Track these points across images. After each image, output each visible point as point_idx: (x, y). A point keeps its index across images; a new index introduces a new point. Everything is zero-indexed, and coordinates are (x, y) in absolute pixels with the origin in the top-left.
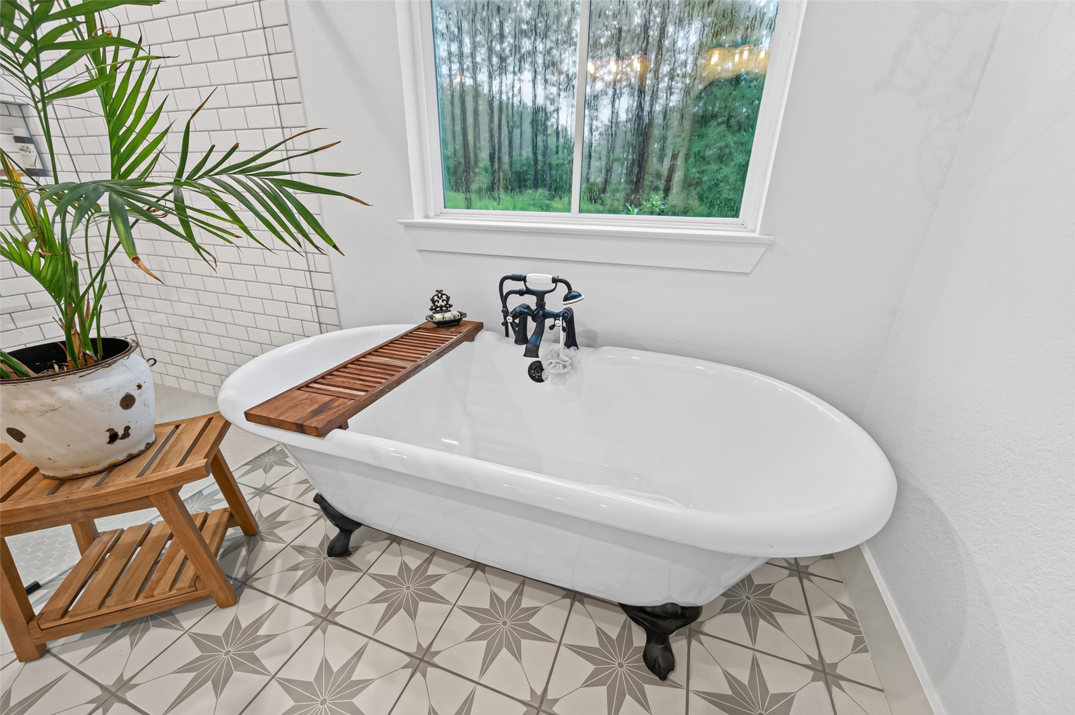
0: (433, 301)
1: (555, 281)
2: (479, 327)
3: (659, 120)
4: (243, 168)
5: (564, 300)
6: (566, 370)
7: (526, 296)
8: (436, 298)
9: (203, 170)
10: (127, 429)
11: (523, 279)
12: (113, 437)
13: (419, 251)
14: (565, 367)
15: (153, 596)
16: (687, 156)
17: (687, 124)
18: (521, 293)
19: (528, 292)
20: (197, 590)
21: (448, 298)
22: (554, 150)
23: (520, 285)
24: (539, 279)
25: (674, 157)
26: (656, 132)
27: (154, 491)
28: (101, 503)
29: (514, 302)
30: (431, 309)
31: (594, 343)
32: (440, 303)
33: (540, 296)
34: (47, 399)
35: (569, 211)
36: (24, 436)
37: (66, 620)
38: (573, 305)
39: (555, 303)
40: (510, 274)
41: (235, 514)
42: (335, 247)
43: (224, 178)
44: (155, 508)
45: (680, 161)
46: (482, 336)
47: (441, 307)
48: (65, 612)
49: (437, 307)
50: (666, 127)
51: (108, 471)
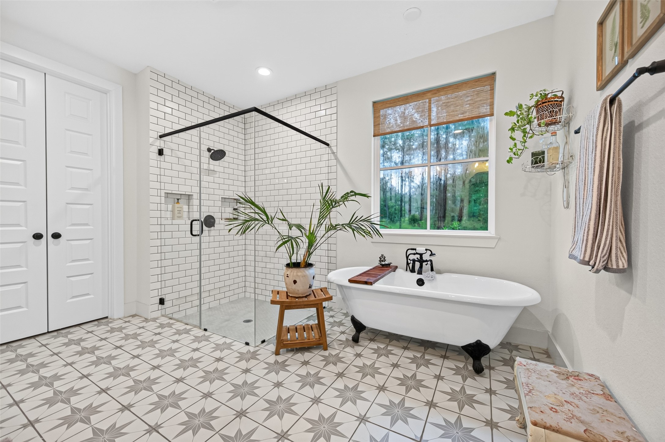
0: (380, 258)
1: (426, 250)
2: (396, 267)
3: (450, 182)
4: (364, 220)
5: (430, 256)
6: (432, 279)
7: (416, 255)
8: (381, 257)
9: (356, 220)
10: (312, 285)
11: (415, 249)
12: (310, 286)
13: (372, 242)
14: (432, 277)
16: (470, 202)
17: (467, 186)
18: (414, 254)
19: (417, 253)
20: (320, 341)
21: (385, 257)
22: (389, 199)
23: (414, 252)
24: (421, 250)
25: (462, 201)
26: (449, 188)
27: (320, 302)
28: (309, 303)
29: (411, 257)
30: (379, 261)
31: (439, 272)
32: (382, 258)
33: (421, 255)
35: (426, 229)
36: (296, 282)
37: (289, 342)
38: (432, 258)
39: (426, 257)
40: (410, 248)
45: (466, 204)
46: (397, 270)
47: (382, 260)
48: (288, 339)
49: (381, 260)
50: (454, 186)
51: (306, 297)
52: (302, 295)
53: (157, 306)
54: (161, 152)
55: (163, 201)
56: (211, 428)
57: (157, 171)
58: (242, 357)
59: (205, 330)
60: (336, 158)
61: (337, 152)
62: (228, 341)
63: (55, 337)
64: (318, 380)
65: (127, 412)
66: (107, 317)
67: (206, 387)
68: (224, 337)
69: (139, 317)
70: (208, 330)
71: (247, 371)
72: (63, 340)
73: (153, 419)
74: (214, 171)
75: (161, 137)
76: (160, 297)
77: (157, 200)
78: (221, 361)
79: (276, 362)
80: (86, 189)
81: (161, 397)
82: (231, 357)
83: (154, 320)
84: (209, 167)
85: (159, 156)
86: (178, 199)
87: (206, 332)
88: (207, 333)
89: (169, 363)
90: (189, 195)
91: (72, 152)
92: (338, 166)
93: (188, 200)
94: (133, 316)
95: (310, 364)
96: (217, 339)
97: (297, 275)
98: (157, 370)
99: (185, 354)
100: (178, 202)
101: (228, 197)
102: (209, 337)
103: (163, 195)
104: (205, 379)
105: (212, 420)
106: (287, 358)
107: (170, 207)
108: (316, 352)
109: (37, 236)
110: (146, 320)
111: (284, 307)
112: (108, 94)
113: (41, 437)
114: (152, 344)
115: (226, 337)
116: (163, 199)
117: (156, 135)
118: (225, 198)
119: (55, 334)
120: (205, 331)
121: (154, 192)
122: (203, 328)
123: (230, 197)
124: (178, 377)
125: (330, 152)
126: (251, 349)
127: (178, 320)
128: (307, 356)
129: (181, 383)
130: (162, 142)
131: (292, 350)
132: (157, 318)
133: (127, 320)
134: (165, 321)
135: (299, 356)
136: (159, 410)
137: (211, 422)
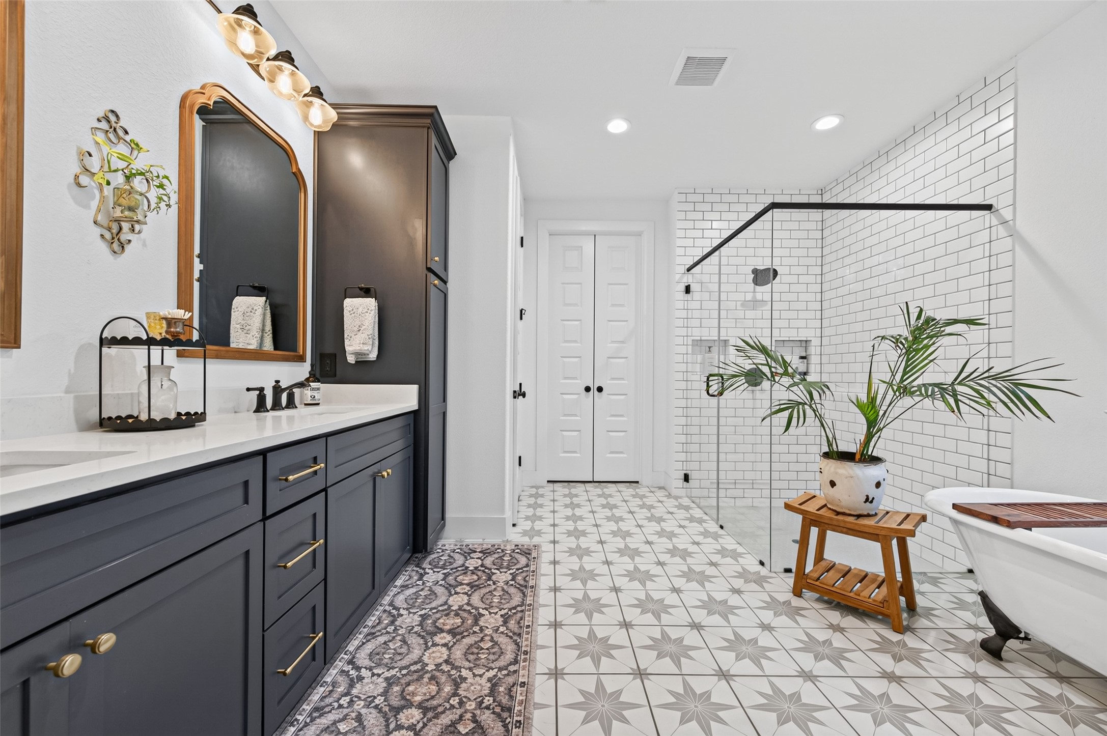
4: (995, 377)
9: (972, 377)
10: (873, 498)
12: (867, 500)
15: (859, 595)
20: (883, 608)
27: (883, 533)
28: (857, 528)
34: (851, 472)
36: (835, 485)
37: (817, 583)
41: (904, 587)
42: (1049, 417)
43: (982, 382)
44: (880, 544)
48: (818, 579)
51: (859, 516)
52: (849, 510)
53: (681, 483)
54: (688, 290)
55: (690, 351)
56: (658, 618)
57: (683, 314)
58: (744, 574)
59: (722, 527)
60: (1013, 234)
61: (1014, 220)
62: (740, 550)
63: (596, 487)
64: (838, 657)
65: (606, 566)
66: (638, 482)
67: (679, 583)
68: (739, 544)
69: (665, 491)
70: (724, 529)
71: (737, 592)
72: (599, 491)
73: (621, 582)
74: (763, 301)
75: (689, 270)
76: (685, 472)
77: (683, 349)
78: (714, 567)
79: (787, 603)
80: (622, 342)
81: (636, 568)
82: (729, 566)
83: (676, 498)
84: (754, 297)
85: (687, 295)
86: (710, 348)
87: (722, 530)
88: (721, 532)
89: (664, 544)
90: (725, 340)
91: (613, 305)
92: (1018, 249)
93: (724, 347)
94: (660, 488)
95: (844, 633)
96: (729, 543)
97: (837, 473)
98: (648, 545)
99: (682, 543)
100: (710, 351)
101: (787, 339)
102: (720, 536)
103: (690, 342)
104: (684, 575)
105: (663, 613)
106: (809, 607)
107: (699, 358)
108: (872, 625)
109: (588, 389)
110: (669, 496)
111: (808, 520)
112: (642, 235)
113: (554, 553)
114: (660, 520)
115: (741, 545)
116: (690, 348)
117: (683, 269)
118: (784, 341)
119: (597, 484)
120: (720, 529)
121: (680, 340)
122: (720, 523)
123: (791, 339)
124: (661, 561)
125: (995, 222)
126: (764, 571)
127: (699, 507)
128: (850, 621)
129: (660, 567)
130: (690, 276)
131: (829, 602)
132: (680, 497)
133: (653, 489)
134: (686, 502)
135: (835, 616)
136: (629, 578)
137: (662, 614)
